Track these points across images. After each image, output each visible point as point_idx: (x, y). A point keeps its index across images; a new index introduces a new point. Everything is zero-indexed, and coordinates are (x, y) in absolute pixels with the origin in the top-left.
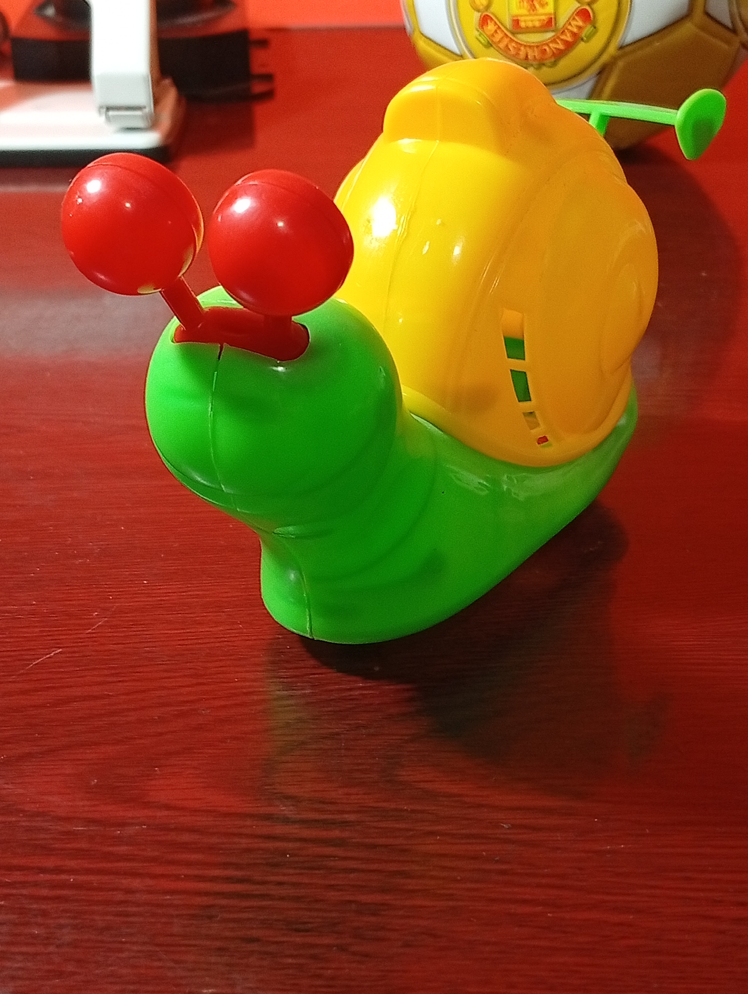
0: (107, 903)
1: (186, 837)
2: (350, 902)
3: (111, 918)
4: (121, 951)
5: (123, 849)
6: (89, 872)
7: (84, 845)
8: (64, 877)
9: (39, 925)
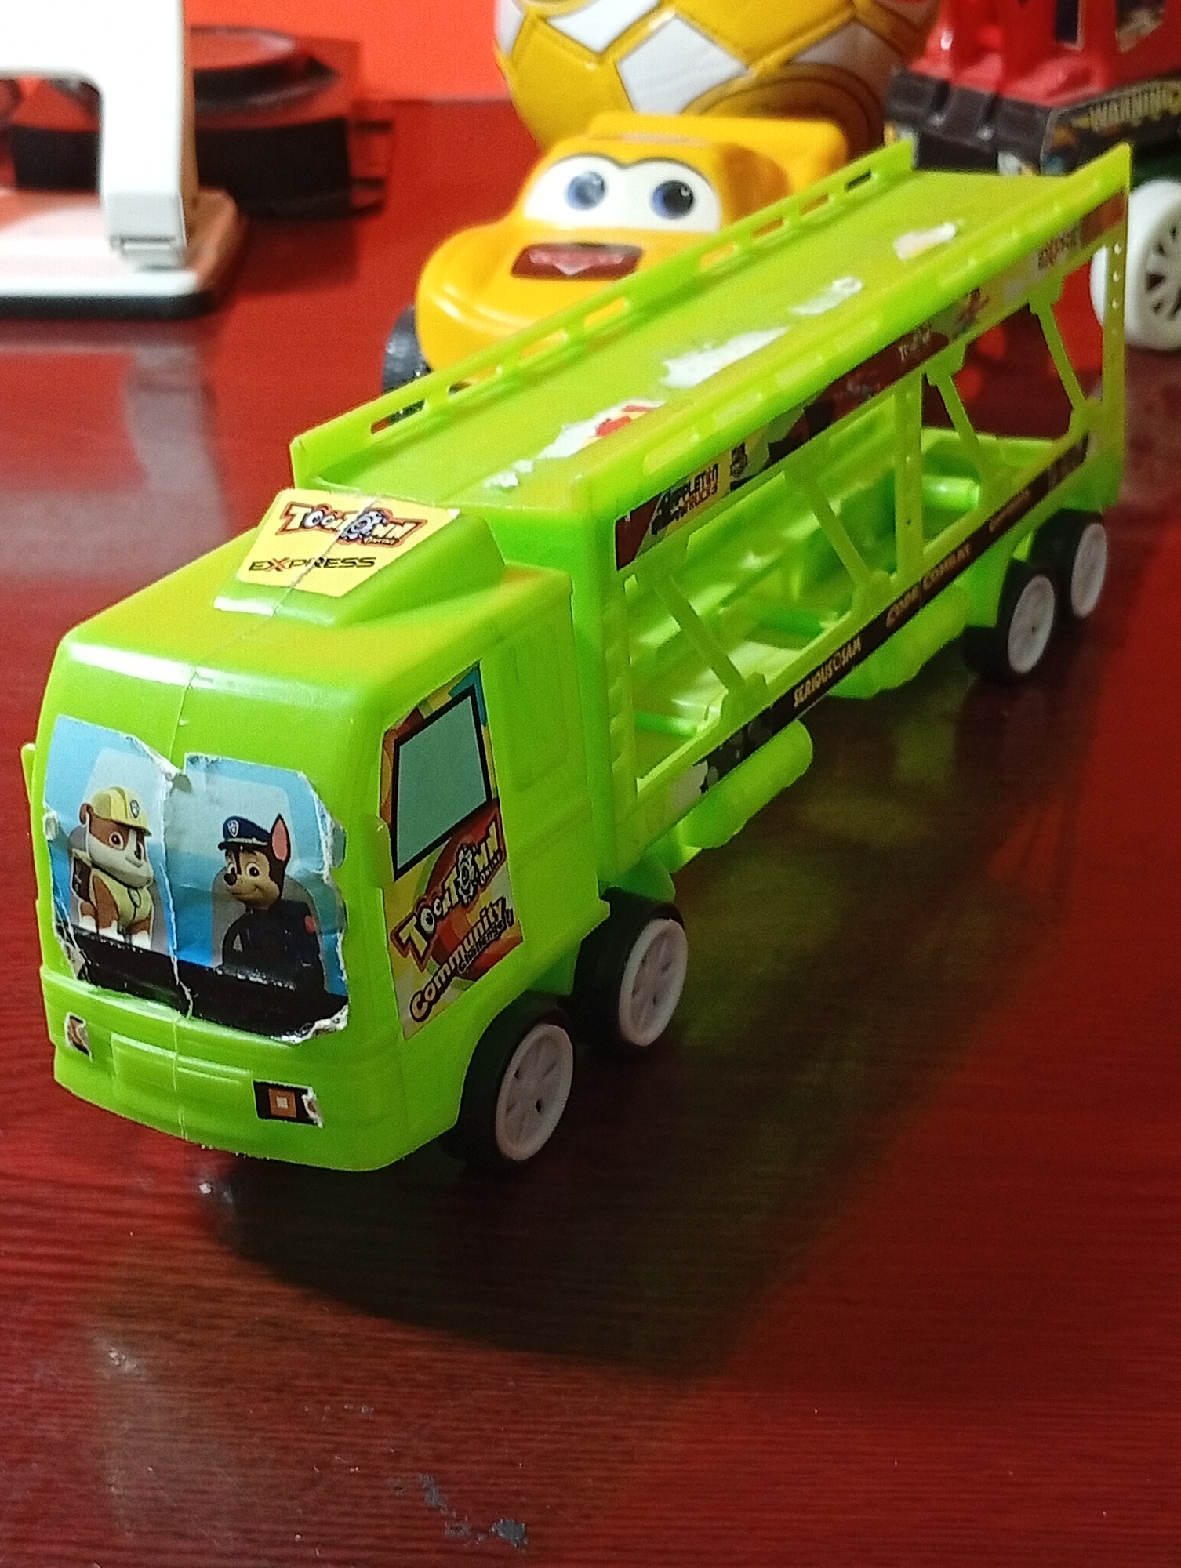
1: (18, 1210)
2: (191, 1286)
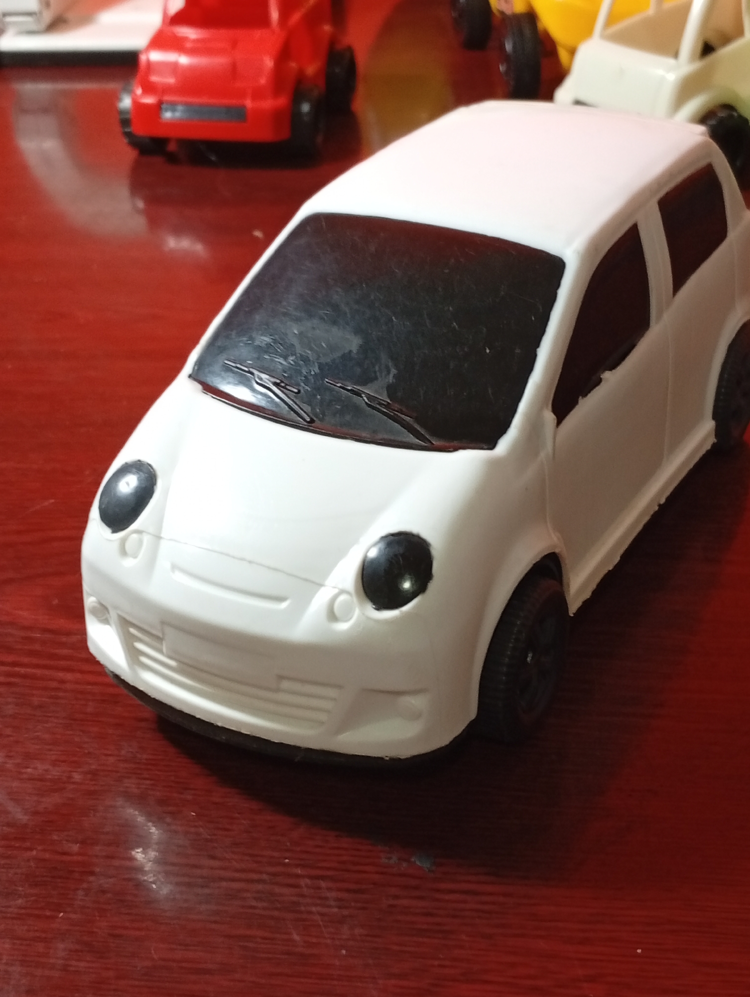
3: (45, 699)
4: (47, 722)
6: (37, 666)
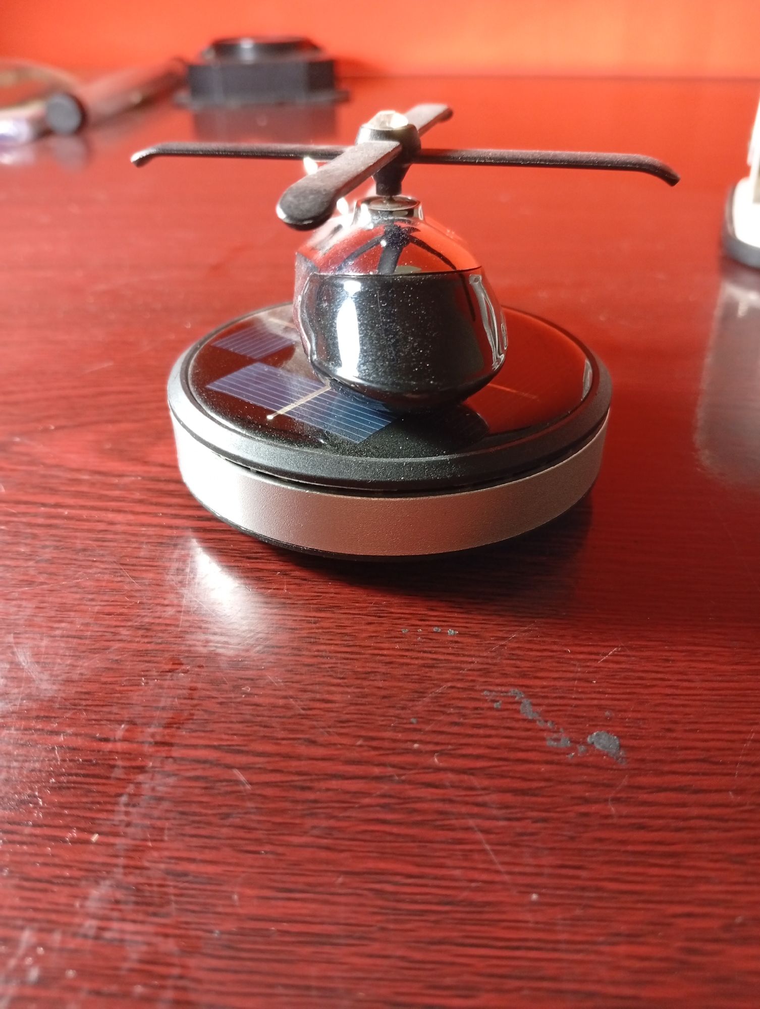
0: (89, 531)
3: (90, 542)
4: (90, 567)
5: (117, 493)
7: (84, 489)
8: (60, 510)
9: (26, 544)
